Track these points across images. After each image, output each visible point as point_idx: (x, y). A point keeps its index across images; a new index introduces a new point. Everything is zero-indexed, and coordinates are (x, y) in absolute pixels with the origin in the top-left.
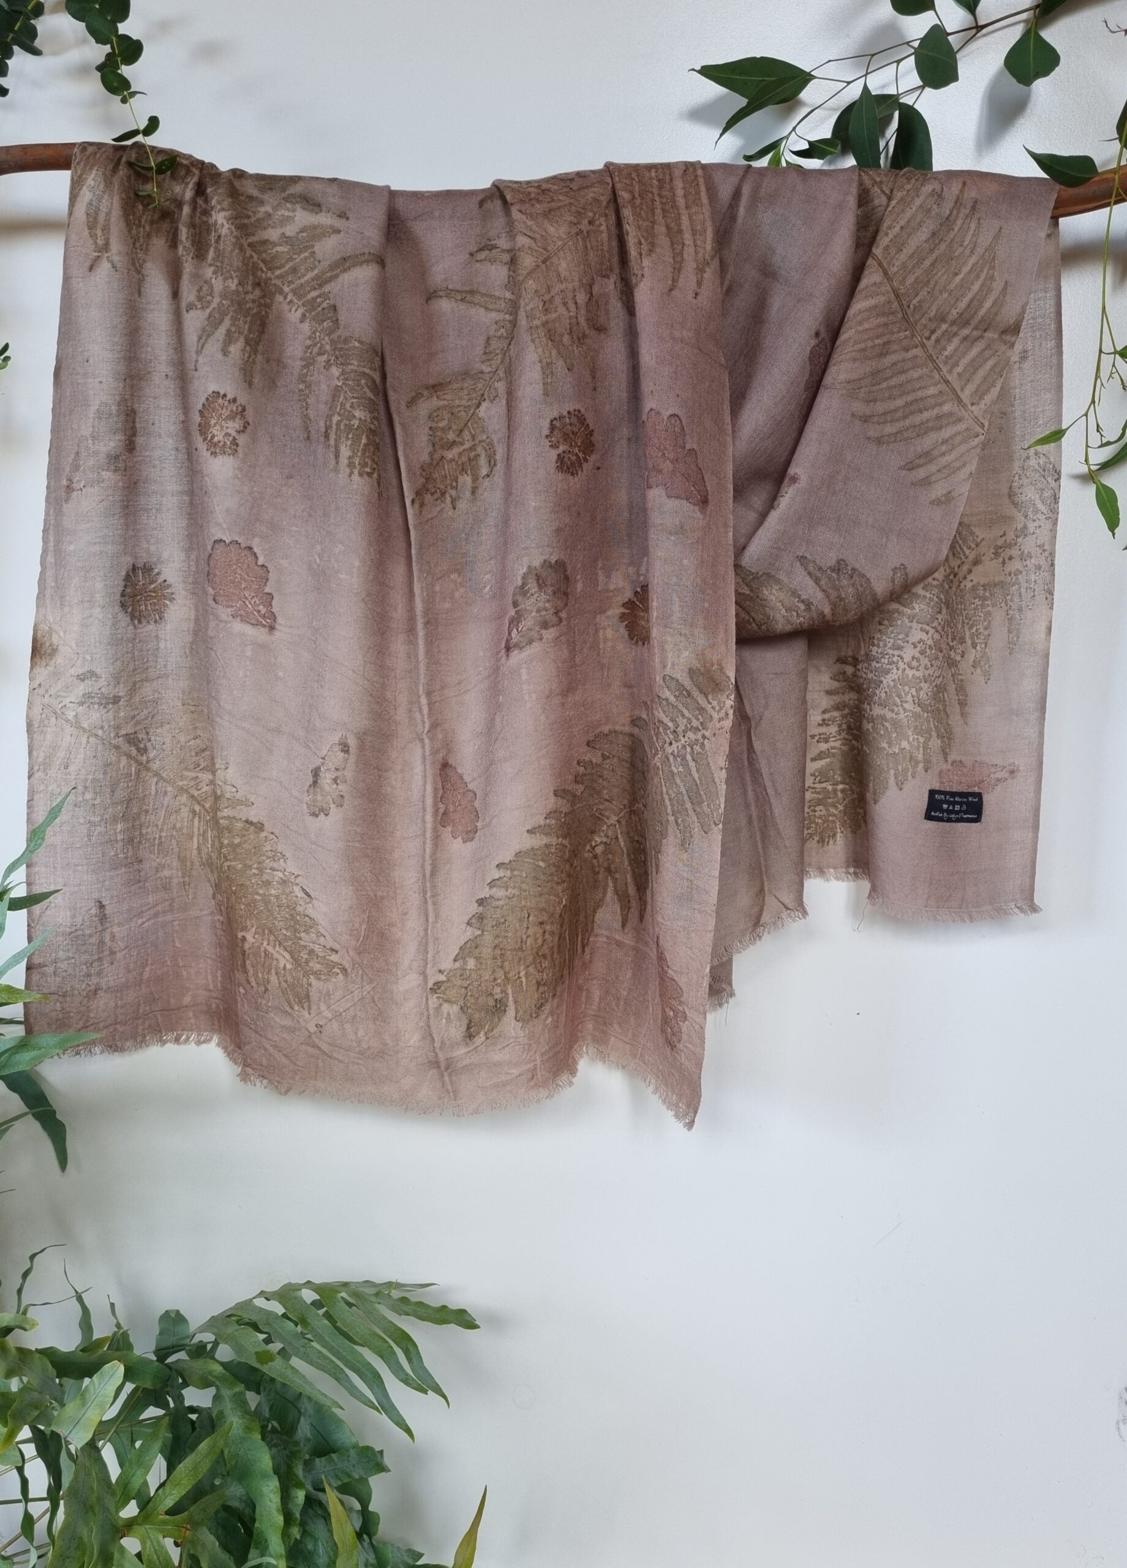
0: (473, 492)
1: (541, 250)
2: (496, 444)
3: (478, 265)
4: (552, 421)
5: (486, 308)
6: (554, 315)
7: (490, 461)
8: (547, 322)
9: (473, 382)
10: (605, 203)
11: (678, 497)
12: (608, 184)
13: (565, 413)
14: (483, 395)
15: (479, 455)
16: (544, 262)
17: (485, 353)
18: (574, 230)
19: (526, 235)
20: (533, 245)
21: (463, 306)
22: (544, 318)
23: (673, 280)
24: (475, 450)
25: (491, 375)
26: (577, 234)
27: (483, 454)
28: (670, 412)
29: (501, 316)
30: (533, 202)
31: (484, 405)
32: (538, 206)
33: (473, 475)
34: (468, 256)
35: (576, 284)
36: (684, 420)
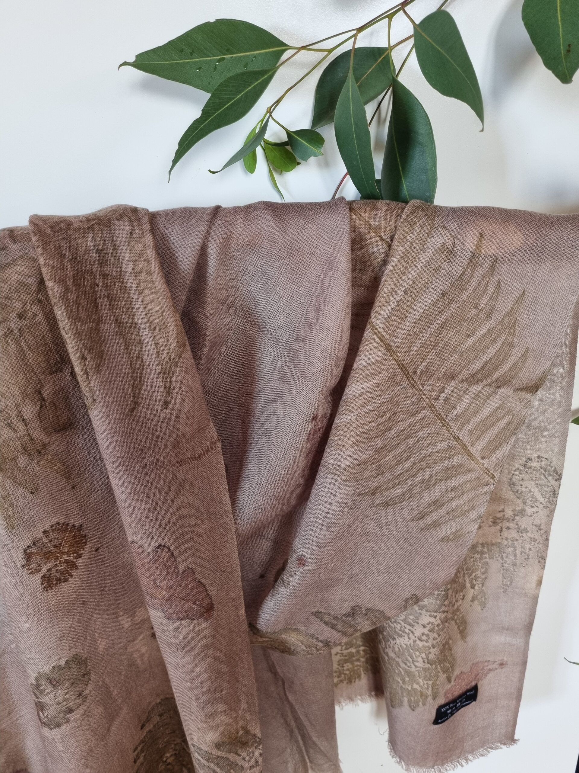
4: (25, 551)
13: (40, 535)
23: (135, 396)
26: (6, 335)
28: (155, 545)
36: (173, 548)
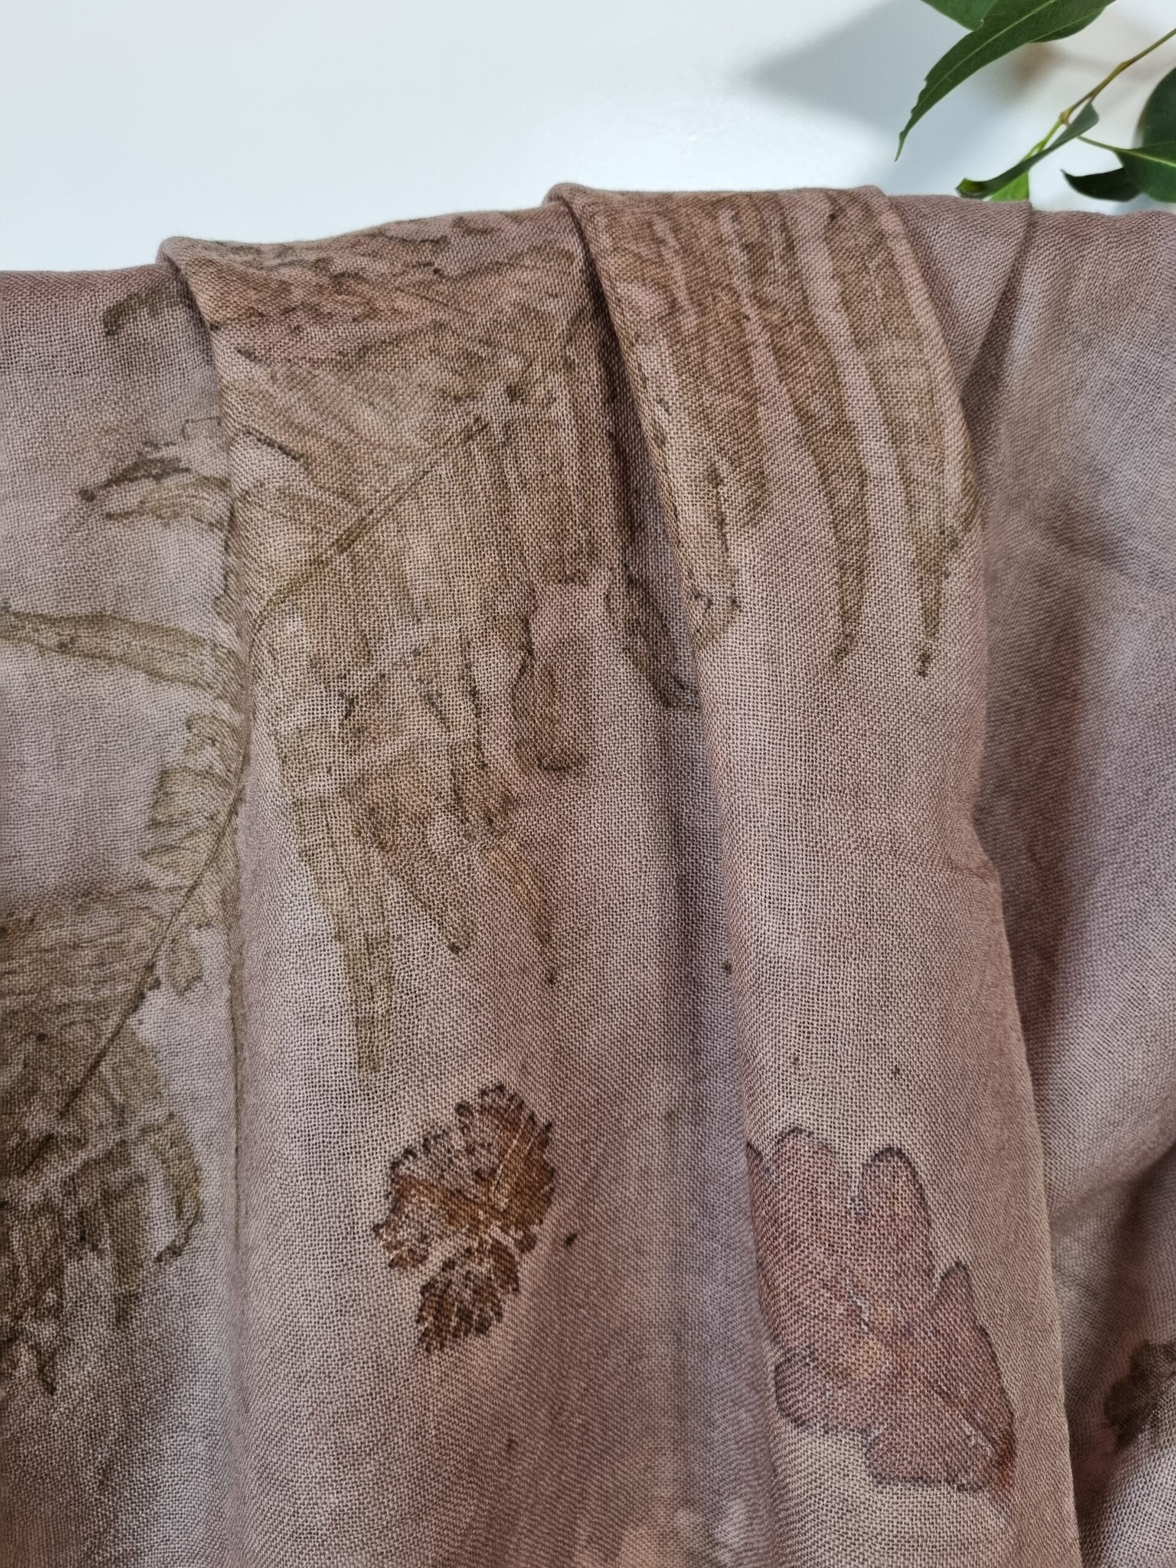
0: (121, 1318)
1: (329, 499)
2: (199, 1147)
3: (114, 530)
4: (395, 1165)
5: (155, 675)
6: (389, 749)
7: (179, 1203)
8: (362, 781)
9: (115, 922)
10: (561, 325)
11: (920, 1479)
12: (569, 257)
14: (150, 967)
15: (141, 1180)
16: (344, 544)
17: (155, 824)
18: (456, 421)
19: (271, 444)
20: (302, 484)
21: (64, 668)
22: (352, 767)
23: (845, 617)
24: (126, 1161)
25: (178, 898)
26: (468, 436)
27: (157, 1181)
28: (875, 1141)
29: (201, 703)
30: (299, 318)
31: (157, 1002)
32: (314, 331)
33: (120, 1253)
34: (73, 501)
35: (472, 621)
36: (922, 1169)
